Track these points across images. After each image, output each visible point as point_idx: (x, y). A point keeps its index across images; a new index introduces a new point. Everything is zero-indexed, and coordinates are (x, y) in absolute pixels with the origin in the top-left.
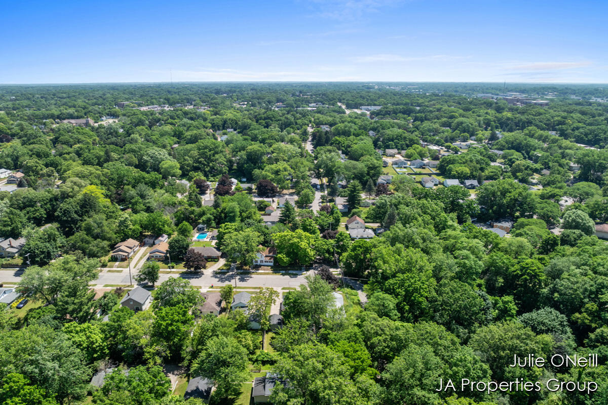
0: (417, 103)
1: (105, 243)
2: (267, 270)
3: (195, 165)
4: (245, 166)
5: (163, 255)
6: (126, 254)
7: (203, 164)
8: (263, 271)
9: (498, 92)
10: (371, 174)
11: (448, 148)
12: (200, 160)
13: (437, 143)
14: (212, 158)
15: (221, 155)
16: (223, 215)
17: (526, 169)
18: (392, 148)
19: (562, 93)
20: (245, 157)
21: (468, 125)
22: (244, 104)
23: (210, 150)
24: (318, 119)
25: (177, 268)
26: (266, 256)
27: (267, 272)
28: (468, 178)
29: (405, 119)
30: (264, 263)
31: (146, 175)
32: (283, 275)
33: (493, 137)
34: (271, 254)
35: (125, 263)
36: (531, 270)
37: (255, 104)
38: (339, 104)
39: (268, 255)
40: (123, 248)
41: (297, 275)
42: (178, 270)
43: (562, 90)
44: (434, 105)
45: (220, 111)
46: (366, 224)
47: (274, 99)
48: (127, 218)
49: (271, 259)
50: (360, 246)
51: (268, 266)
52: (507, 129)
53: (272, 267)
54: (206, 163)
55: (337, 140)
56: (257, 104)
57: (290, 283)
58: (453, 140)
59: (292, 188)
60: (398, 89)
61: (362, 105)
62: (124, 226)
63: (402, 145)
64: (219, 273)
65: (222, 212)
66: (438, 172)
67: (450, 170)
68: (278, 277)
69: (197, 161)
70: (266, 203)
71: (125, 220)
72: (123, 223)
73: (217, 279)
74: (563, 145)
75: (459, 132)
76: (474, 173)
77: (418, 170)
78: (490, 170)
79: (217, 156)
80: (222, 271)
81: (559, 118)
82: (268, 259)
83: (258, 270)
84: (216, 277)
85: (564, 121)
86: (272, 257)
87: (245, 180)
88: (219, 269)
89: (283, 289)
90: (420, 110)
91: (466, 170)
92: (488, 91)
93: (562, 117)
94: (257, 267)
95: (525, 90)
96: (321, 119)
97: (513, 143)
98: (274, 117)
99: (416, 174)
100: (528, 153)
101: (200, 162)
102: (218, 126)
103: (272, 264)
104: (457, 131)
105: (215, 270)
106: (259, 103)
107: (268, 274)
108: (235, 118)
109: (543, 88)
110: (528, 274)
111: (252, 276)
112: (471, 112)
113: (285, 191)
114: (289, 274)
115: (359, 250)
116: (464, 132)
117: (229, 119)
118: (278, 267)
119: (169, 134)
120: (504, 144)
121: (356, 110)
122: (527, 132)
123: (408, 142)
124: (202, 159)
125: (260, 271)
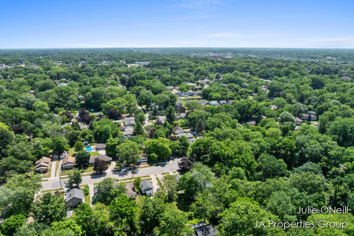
0: (167, 59)
1: (30, 162)
2: (145, 164)
3: (56, 103)
4: (93, 101)
5: (73, 164)
6: (47, 168)
7: (62, 102)
8: (143, 166)
9: (203, 53)
10: (172, 101)
11: (198, 84)
12: (60, 99)
13: (191, 82)
14: (67, 98)
15: (73, 95)
16: (98, 134)
17: (246, 93)
18: (169, 86)
19: (234, 53)
20: (91, 96)
21: (203, 71)
22: (60, 63)
23: (65, 93)
24: (117, 70)
25: (86, 172)
26: (143, 156)
27: (145, 165)
28: (220, 100)
29: (165, 68)
30: (142, 161)
31: (34, 112)
32: (157, 166)
33: (218, 77)
34: (145, 154)
35: (47, 174)
36: (289, 144)
37: (68, 62)
38: (121, 61)
39: (143, 155)
40: (42, 164)
41: (164, 165)
42: (87, 173)
43: (234, 51)
44: (177, 60)
45: (50, 67)
46: (184, 130)
47: (79, 59)
48: (39, 143)
49: (145, 157)
50: (200, 143)
51: (144, 162)
52: (222, 73)
53: (147, 162)
54: (64, 101)
55: (141, 82)
56: (69, 62)
57: (164, 170)
58: (198, 79)
59: (127, 113)
60: (148, 52)
61: (135, 61)
62: (38, 149)
63: (174, 84)
64: (116, 171)
65: (97, 132)
66: (201, 97)
67: (211, 96)
68: (154, 168)
69: (57, 100)
70: (118, 124)
71: (38, 145)
72: (37, 147)
73: (118, 175)
74: (254, 79)
75: (199, 75)
76: (223, 97)
77: (190, 97)
78: (230, 95)
79: (71, 96)
80: (117, 169)
81: (246, 66)
82: (144, 158)
83: (140, 165)
84: (116, 174)
85: (249, 67)
86: (146, 156)
87: (93, 110)
88: (115, 168)
89: (162, 174)
90: (171, 63)
91: (218, 95)
92: (198, 52)
93: (247, 65)
94: (139, 164)
95: (216, 51)
96: (119, 70)
97: (230, 79)
98: (90, 70)
99: (191, 99)
100: (240, 84)
101: (60, 101)
102: (55, 77)
103: (146, 160)
104: (198, 74)
105: (112, 169)
106: (70, 61)
107: (147, 167)
108: (65, 71)
109: (224, 50)
110: (289, 147)
111: (138, 169)
112: (199, 64)
113: (123, 115)
114: (159, 165)
115: (201, 145)
116: (202, 75)
117: (61, 72)
118: (151, 162)
119: (26, 84)
120: (226, 80)
121: (133, 65)
122: (234, 73)
123: (177, 82)
124: (61, 99)
125: (141, 166)
